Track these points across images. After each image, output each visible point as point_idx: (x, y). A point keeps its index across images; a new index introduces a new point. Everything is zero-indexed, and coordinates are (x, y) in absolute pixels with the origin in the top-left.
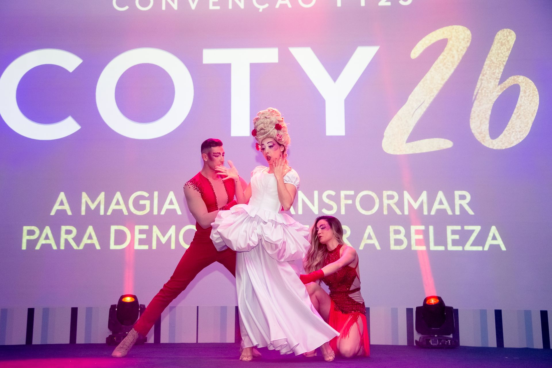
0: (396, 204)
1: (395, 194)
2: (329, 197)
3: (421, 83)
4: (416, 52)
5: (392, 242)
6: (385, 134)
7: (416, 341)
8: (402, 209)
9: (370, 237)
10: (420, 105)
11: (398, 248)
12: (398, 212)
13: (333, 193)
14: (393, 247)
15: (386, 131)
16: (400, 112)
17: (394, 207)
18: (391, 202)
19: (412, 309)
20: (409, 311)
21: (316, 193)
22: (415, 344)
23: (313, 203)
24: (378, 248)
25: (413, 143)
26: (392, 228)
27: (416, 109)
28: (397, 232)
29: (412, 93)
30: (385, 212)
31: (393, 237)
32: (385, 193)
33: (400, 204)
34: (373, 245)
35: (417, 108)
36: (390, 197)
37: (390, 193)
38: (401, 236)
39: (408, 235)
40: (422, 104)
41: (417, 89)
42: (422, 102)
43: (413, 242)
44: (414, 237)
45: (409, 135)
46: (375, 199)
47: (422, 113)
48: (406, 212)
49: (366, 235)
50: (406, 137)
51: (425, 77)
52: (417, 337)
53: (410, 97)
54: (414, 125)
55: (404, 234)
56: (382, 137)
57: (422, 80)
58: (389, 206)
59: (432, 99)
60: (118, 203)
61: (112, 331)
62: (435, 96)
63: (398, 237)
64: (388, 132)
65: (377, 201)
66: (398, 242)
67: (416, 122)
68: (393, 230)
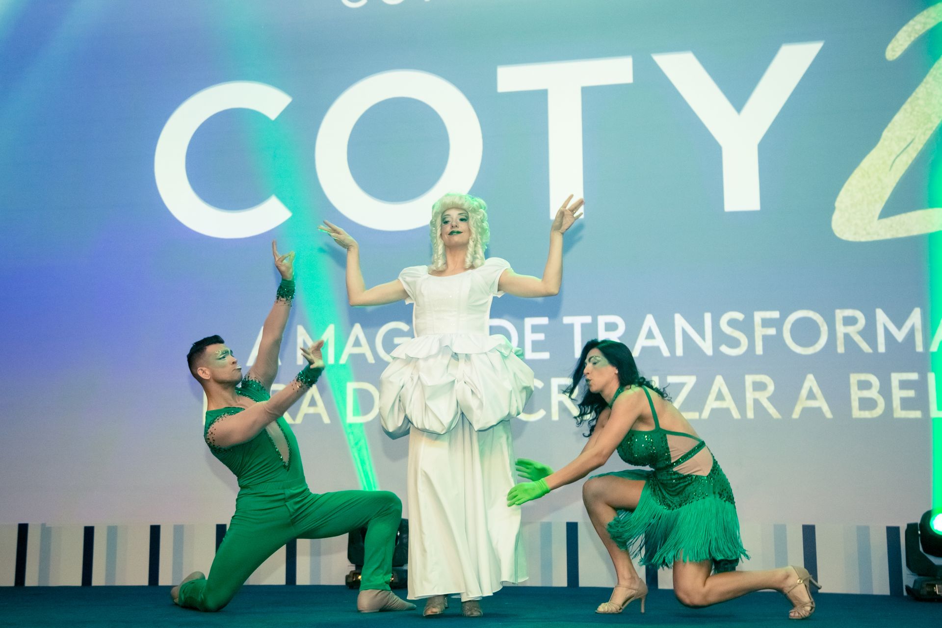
0: (861, 333)
1: (859, 315)
2: (732, 323)
3: (906, 106)
4: (896, 48)
5: (855, 404)
6: (837, 204)
7: (908, 588)
8: (873, 342)
9: (811, 396)
10: (905, 146)
11: (866, 414)
12: (866, 347)
13: (739, 316)
14: (857, 413)
15: (839, 199)
16: (866, 163)
17: (858, 339)
18: (851, 330)
19: (897, 529)
20: (892, 532)
21: (708, 317)
22: (905, 593)
23: (702, 335)
24: (829, 415)
25: (892, 218)
26: (854, 378)
27: (898, 156)
28: (864, 385)
29: (890, 125)
30: (841, 349)
31: (856, 394)
32: (840, 314)
33: (869, 333)
34: (819, 409)
35: (898, 153)
36: (850, 321)
37: (849, 312)
38: (873, 393)
39: (886, 391)
40: (908, 146)
41: (898, 117)
42: (909, 141)
43: (896, 403)
44: (898, 394)
45: (883, 204)
46: (820, 324)
47: (910, 162)
48: (882, 348)
49: (804, 392)
50: (879, 207)
51: (914, 94)
52: (908, 579)
53: (886, 134)
54: (894, 185)
55: (878, 389)
56: (832, 209)
57: (909, 100)
58: (847, 336)
59: (929, 133)
60: (357, 343)
61: (354, 565)
62: (934, 129)
63: (866, 394)
64: (843, 200)
65: (824, 329)
66: (867, 404)
67: (897, 180)
68: (856, 382)
